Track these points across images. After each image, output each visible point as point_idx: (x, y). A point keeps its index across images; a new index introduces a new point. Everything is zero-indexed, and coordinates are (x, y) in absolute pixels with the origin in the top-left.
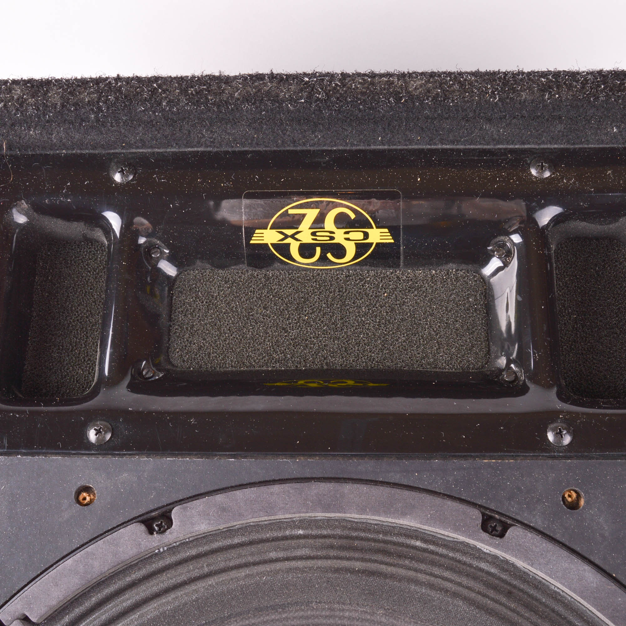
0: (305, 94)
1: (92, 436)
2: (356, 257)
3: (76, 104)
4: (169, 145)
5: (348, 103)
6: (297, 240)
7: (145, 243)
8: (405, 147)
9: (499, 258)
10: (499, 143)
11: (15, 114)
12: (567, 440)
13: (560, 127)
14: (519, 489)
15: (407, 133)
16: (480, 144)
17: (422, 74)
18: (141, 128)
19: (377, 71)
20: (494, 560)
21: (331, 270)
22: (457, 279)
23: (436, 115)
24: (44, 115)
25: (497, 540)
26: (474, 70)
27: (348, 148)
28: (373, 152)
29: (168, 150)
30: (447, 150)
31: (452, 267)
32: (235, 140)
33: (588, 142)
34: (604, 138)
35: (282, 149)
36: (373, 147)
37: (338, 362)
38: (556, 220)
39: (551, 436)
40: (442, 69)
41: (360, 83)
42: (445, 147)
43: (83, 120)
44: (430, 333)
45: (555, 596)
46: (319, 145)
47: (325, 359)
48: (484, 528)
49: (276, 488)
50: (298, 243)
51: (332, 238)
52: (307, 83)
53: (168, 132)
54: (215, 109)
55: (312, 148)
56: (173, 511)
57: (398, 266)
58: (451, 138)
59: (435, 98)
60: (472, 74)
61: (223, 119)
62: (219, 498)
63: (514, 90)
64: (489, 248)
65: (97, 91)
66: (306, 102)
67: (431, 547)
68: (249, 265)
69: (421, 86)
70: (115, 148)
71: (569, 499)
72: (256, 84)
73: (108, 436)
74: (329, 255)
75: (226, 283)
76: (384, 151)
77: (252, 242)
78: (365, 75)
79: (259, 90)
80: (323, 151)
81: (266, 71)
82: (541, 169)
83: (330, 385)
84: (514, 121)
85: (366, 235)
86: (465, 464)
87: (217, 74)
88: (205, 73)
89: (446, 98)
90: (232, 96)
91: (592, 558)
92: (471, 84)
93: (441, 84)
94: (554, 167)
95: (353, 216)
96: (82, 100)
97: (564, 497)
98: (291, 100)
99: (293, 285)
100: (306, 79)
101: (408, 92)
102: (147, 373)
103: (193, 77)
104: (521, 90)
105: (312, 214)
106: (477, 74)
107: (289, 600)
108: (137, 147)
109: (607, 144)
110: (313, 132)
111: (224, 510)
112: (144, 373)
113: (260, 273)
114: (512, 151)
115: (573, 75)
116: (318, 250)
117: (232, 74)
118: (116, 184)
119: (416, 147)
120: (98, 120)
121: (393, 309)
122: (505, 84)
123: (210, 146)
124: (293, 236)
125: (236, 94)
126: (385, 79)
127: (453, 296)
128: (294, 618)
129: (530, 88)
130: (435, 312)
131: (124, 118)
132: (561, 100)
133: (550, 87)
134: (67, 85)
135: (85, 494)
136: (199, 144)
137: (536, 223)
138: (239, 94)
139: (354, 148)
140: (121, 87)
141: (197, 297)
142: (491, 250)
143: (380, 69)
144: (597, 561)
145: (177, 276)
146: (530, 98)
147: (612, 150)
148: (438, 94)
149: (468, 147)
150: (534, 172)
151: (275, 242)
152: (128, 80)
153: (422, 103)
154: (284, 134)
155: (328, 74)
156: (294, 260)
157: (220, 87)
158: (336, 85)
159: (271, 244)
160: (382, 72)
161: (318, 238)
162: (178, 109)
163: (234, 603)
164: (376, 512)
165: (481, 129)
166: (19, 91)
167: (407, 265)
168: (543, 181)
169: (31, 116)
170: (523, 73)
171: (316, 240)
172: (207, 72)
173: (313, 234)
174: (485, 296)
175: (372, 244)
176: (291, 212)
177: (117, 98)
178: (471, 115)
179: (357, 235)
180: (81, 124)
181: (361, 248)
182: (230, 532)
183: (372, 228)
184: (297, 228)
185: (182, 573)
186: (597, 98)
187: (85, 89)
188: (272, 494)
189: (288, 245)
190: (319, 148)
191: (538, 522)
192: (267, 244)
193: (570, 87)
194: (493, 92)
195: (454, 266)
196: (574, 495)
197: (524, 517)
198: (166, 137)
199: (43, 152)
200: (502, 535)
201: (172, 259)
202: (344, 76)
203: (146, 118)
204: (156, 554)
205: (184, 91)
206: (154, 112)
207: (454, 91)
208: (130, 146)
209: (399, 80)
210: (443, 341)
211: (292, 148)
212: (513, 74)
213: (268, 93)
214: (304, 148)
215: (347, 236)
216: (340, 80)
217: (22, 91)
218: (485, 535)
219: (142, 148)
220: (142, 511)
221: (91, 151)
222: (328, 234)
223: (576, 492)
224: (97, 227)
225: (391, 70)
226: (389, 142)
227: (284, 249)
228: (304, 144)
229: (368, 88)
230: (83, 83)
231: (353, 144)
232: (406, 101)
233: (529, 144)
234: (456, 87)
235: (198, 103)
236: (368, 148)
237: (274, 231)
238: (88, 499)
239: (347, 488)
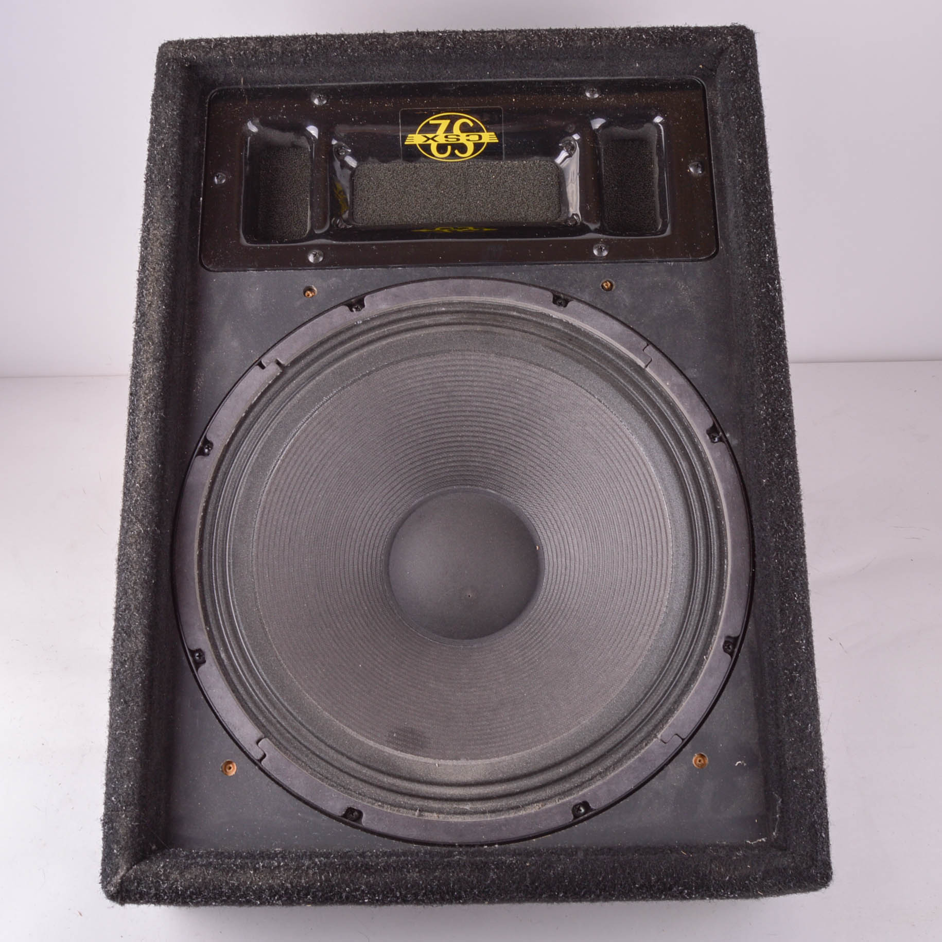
0: (440, 44)
1: (311, 259)
2: (475, 152)
3: (291, 52)
4: (350, 80)
5: (467, 49)
6: (435, 141)
7: (336, 144)
8: (504, 80)
9: (567, 151)
10: (566, 76)
11: (251, 59)
12: (605, 253)
13: (603, 64)
14: (576, 281)
15: (506, 68)
16: (553, 77)
17: (514, 31)
18: (333, 68)
19: (485, 30)
20: (561, 321)
21: (458, 162)
22: (540, 166)
23: (523, 57)
24: (270, 59)
25: (562, 308)
26: (548, 28)
27: (468, 81)
28: (484, 83)
29: (349, 84)
30: (532, 81)
31: (537, 159)
32: (394, 75)
33: (622, 74)
34: (632, 71)
35: (425, 82)
36: (484, 80)
37: (463, 218)
38: (603, 126)
39: (595, 252)
40: (528, 27)
41: (475, 37)
42: (530, 79)
43: (295, 62)
44: (522, 200)
45: (597, 341)
46: (449, 79)
47: (455, 216)
48: (554, 302)
49: (428, 283)
50: (436, 143)
51: (458, 140)
52: (441, 37)
53: (351, 69)
54: (383, 54)
55: (444, 81)
56: (365, 299)
57: (501, 159)
58: (534, 72)
59: (522, 46)
60: (546, 30)
61: (387, 61)
62: (394, 290)
63: (573, 40)
64: (560, 145)
65: (305, 43)
66: (440, 48)
67: (523, 316)
68: (404, 160)
69: (514, 38)
70: (315, 83)
71: (606, 287)
72: (408, 38)
73: (321, 259)
74: (456, 152)
75: (389, 171)
76: (490, 83)
77: (406, 143)
78: (478, 31)
79: (410, 42)
80: (451, 83)
81: (414, 30)
82: (593, 93)
83: (458, 230)
84: (573, 60)
85: (480, 137)
86: (543, 267)
87: (382, 32)
88: (374, 32)
89: (529, 45)
90: (393, 45)
91: (619, 318)
92: (545, 36)
93: (526, 37)
94: (601, 91)
95: (471, 124)
96: (296, 49)
97: (602, 286)
98: (431, 48)
99: (433, 172)
100: (441, 34)
101: (505, 42)
102: (341, 225)
103: (366, 34)
104: (577, 40)
105: (445, 124)
106: (550, 31)
107: (438, 349)
108: (330, 82)
109: (635, 76)
110: (445, 69)
111: (396, 296)
112: (339, 226)
113: (411, 165)
114: (573, 81)
115: (610, 31)
116: (449, 148)
117: (392, 32)
118: (316, 105)
119: (511, 79)
120: (305, 63)
121: (498, 185)
122: (566, 37)
123: (378, 80)
124: (433, 139)
125: (395, 45)
126: (491, 34)
127: (537, 177)
128: (441, 361)
129: (583, 39)
130: (525, 187)
131: (322, 61)
132: (602, 46)
133: (596, 38)
134: (285, 40)
135: (309, 292)
136: (371, 79)
137: (591, 127)
138: (398, 44)
139: (471, 81)
140: (320, 40)
141: (370, 180)
142: (561, 146)
143: (487, 28)
144: (621, 319)
145: (357, 167)
146: (582, 45)
147: (639, 80)
148: (524, 43)
149: (545, 79)
150: (588, 95)
151: (421, 143)
152: (325, 36)
153: (514, 49)
154: (426, 71)
155: (454, 31)
156: (434, 156)
157: (385, 40)
158: (460, 38)
159: (420, 145)
160: (489, 30)
161: (449, 140)
162: (358, 54)
163: (404, 352)
164: (489, 295)
165: (552, 66)
166: (253, 44)
167: (507, 159)
168: (594, 100)
169: (261, 61)
170: (579, 29)
171: (447, 141)
172: (375, 31)
173: (446, 137)
174: (558, 177)
175: (484, 143)
176: (431, 122)
177: (318, 48)
178: (546, 56)
179: (474, 137)
180: (294, 66)
181: (477, 146)
182: (400, 311)
183: (484, 132)
184: (435, 133)
185: (372, 335)
186: (625, 44)
187: (297, 42)
188: (426, 286)
189: (429, 145)
190: (449, 81)
191: (586, 297)
192: (415, 145)
193: (608, 37)
194: (559, 41)
195: (538, 158)
196: (609, 284)
197: (579, 296)
198: (350, 73)
199: (266, 86)
200: (565, 306)
201: (353, 155)
202: (464, 32)
203: (336, 61)
204: (355, 325)
205: (362, 43)
206: (342, 57)
207: (534, 41)
208: (325, 80)
209: (499, 34)
210: (531, 203)
211: (431, 81)
212: (572, 30)
213: (416, 43)
214: (439, 81)
215: (468, 138)
216: (462, 35)
217: (254, 43)
218: (555, 306)
219: (333, 82)
220: (345, 299)
221: (299, 85)
222: (455, 137)
223: (610, 282)
224: (302, 136)
225: (495, 29)
226: (495, 76)
227: (427, 148)
228: (439, 78)
229: (480, 40)
230: (295, 38)
231: (471, 78)
232: (504, 47)
233: (585, 76)
234: (536, 38)
235: (371, 50)
236: (481, 80)
237: (420, 135)
238: (311, 295)
239: (471, 281)
